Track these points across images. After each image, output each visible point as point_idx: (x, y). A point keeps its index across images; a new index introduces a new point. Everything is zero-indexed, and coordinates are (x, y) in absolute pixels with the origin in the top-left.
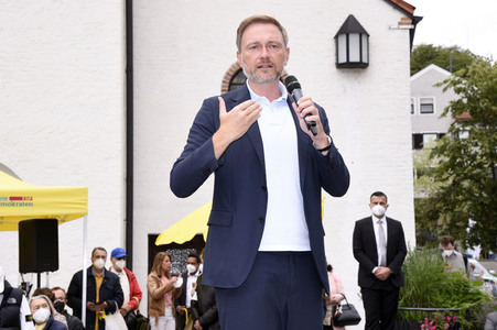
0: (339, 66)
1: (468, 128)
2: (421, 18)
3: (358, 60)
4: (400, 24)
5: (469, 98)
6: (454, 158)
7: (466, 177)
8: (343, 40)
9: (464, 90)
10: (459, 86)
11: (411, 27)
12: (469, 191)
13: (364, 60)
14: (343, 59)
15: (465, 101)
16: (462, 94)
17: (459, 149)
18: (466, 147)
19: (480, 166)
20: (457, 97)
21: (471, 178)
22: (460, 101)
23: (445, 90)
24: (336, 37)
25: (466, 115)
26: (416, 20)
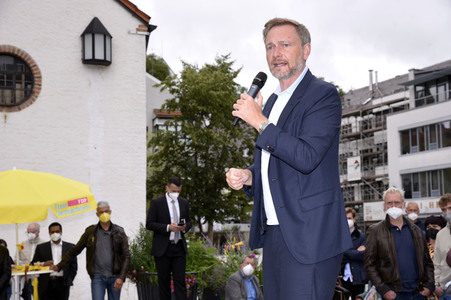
0: (85, 62)
1: (179, 123)
2: (155, 27)
3: (102, 58)
4: (138, 30)
5: (181, 99)
6: (167, 147)
7: (176, 164)
8: (89, 39)
9: (178, 91)
10: (174, 87)
11: (146, 33)
12: (177, 175)
13: (108, 59)
14: (89, 56)
15: (177, 100)
16: (176, 94)
17: (171, 139)
18: (176, 138)
19: (187, 154)
20: (171, 97)
21: (179, 164)
22: (173, 100)
23: (162, 90)
24: (83, 36)
25: (178, 112)
26: (151, 28)
